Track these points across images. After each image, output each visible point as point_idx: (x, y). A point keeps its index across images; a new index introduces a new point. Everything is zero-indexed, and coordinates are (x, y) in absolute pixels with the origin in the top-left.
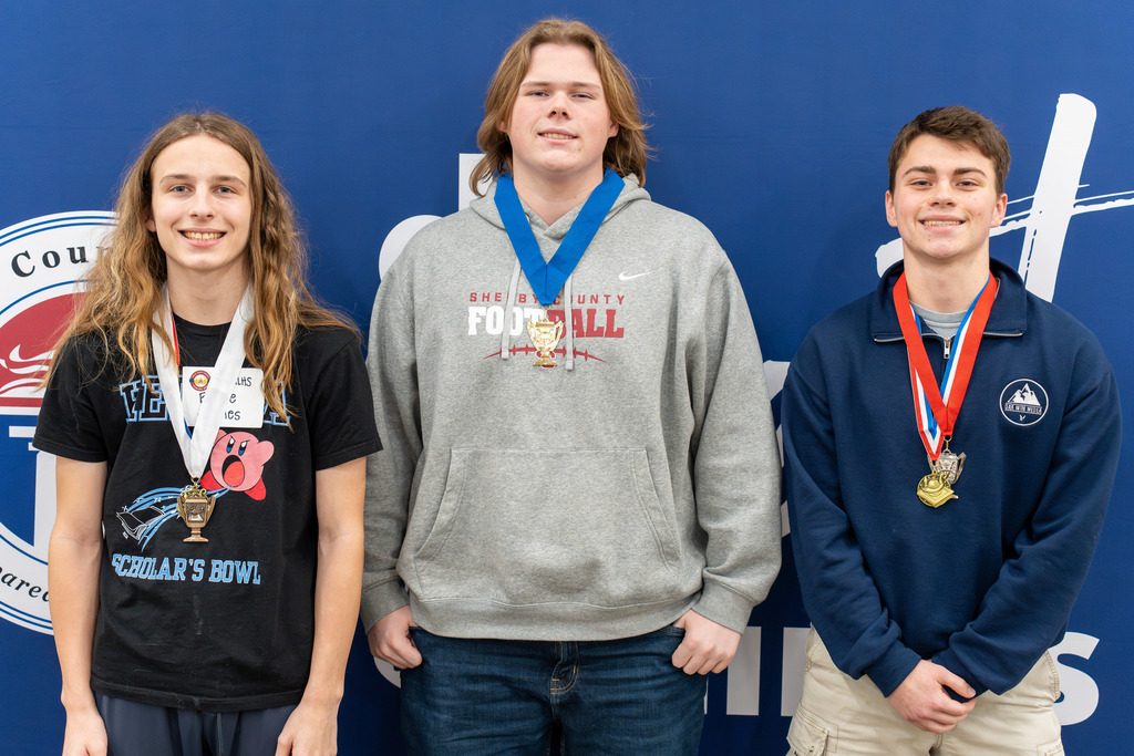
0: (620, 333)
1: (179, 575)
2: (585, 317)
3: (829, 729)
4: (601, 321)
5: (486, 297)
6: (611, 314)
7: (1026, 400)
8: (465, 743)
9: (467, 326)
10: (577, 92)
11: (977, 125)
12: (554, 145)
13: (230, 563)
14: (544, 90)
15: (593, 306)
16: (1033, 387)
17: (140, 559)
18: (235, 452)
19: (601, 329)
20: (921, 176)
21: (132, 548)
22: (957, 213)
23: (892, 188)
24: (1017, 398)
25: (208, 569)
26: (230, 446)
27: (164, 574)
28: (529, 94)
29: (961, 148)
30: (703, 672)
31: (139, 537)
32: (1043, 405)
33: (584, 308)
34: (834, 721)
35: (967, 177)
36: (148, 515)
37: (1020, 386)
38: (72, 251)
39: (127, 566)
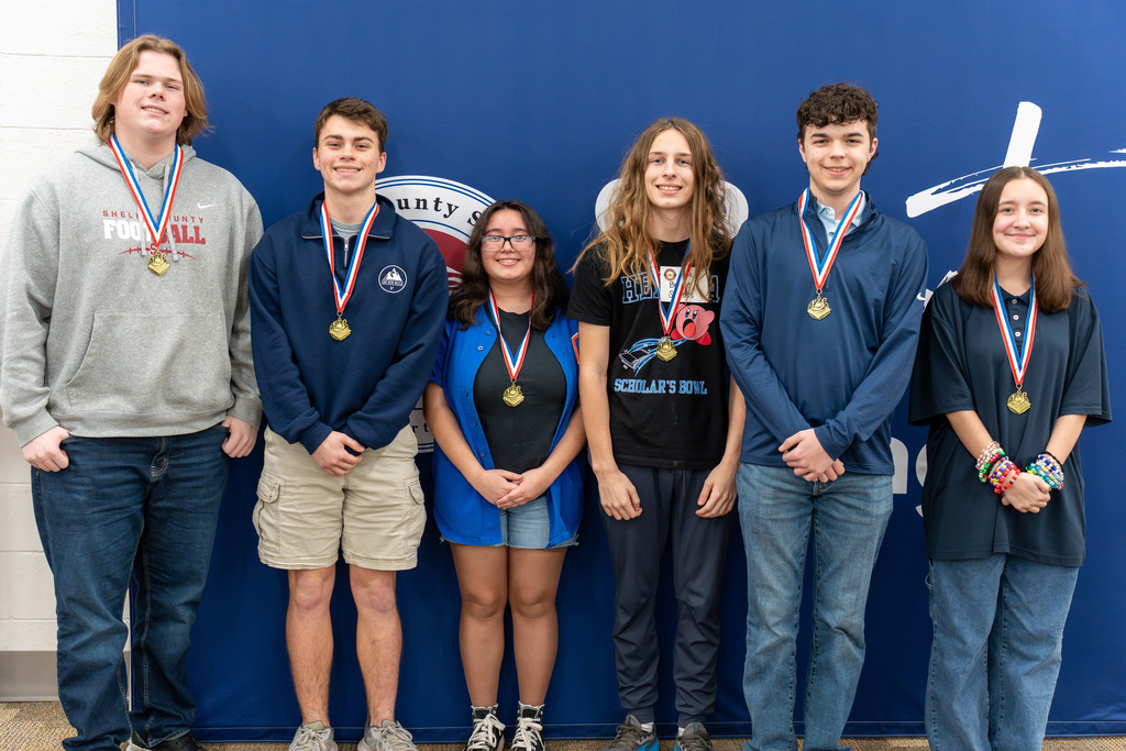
0: (203, 242)
1: (662, 390)
2: (181, 231)
3: (280, 482)
4: (191, 233)
5: (114, 214)
6: (197, 229)
7: (397, 277)
8: (96, 515)
9: (103, 232)
10: (168, 84)
11: (367, 111)
12: (153, 116)
13: (690, 382)
14: (147, 80)
15: (185, 223)
16: (397, 270)
17: (634, 381)
18: (690, 317)
19: (192, 238)
21: (628, 374)
23: (317, 146)
24: (389, 277)
25: (678, 386)
26: (688, 313)
27: (652, 390)
28: (136, 82)
29: (358, 125)
30: (239, 456)
31: (634, 367)
32: (404, 280)
33: (180, 224)
34: (283, 476)
35: (362, 142)
36: (639, 354)
37: (390, 270)
39: (626, 386)
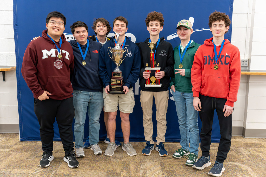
3: (106, 94)
7: (130, 53)
11: (124, 19)
16: (130, 52)
20: (117, 25)
22: (121, 30)
23: (114, 27)
24: (129, 53)
29: (122, 22)
32: (132, 54)
38: (67, 38)
